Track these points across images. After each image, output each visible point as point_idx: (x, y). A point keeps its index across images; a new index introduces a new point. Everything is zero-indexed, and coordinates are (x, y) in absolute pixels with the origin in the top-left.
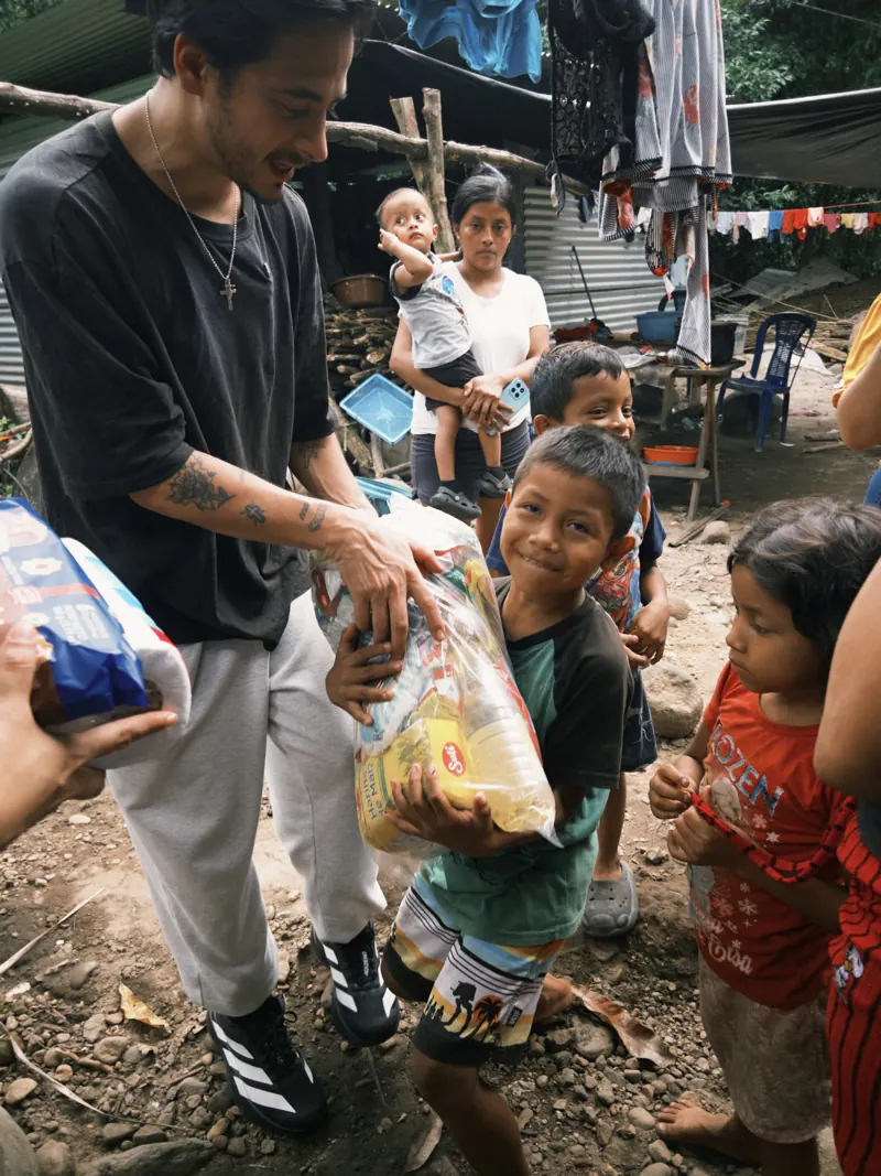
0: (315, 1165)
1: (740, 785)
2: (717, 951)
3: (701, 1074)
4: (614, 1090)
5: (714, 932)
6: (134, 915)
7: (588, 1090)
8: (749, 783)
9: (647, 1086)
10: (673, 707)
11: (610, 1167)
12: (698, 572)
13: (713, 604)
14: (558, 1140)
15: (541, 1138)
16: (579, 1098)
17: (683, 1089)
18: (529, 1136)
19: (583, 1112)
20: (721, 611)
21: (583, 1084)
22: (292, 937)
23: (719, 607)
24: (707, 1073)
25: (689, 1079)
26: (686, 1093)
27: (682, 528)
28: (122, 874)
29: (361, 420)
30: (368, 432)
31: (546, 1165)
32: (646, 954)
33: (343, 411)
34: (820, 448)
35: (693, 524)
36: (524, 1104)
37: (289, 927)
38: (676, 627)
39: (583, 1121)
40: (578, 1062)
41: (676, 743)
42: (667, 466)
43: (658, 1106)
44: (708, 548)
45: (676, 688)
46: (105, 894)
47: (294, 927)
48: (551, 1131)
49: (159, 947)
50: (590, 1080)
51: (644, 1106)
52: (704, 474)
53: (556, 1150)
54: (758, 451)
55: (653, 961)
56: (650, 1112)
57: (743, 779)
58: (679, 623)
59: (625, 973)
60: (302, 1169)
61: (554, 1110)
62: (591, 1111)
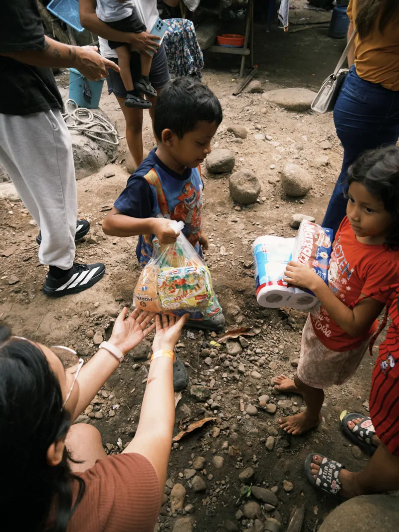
0: (133, 416)
1: (340, 266)
2: (319, 325)
3: (276, 354)
4: (245, 366)
5: (319, 319)
6: (23, 324)
7: (234, 368)
8: (343, 265)
9: (257, 363)
10: (249, 191)
11: (247, 396)
12: (248, 110)
13: (257, 128)
14: (226, 389)
15: (220, 389)
16: (231, 372)
17: (270, 361)
18: (215, 390)
19: (234, 377)
20: (260, 132)
21: (232, 366)
22: (101, 323)
23: (259, 130)
24: (278, 353)
25: (272, 357)
26: (272, 362)
27: (237, 83)
28: (10, 305)
29: (60, 17)
30: (65, 24)
31: (223, 400)
32: (252, 311)
33: (49, 11)
34: (297, 30)
35: (242, 80)
36: (211, 378)
37: (98, 319)
38: (242, 143)
39: (234, 380)
40: (229, 358)
41: (249, 206)
42: (229, 47)
43: (262, 370)
44: (250, 95)
45: (250, 182)
46: (5, 316)
47: (100, 319)
48: (223, 386)
49: (39, 337)
50: (235, 364)
51: (257, 371)
52: (247, 52)
53: (226, 393)
54: (267, 31)
55: (254, 312)
56: (259, 372)
57: (341, 263)
58: (243, 141)
59: (244, 319)
60: (128, 419)
61: (223, 378)
62: (237, 376)
